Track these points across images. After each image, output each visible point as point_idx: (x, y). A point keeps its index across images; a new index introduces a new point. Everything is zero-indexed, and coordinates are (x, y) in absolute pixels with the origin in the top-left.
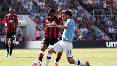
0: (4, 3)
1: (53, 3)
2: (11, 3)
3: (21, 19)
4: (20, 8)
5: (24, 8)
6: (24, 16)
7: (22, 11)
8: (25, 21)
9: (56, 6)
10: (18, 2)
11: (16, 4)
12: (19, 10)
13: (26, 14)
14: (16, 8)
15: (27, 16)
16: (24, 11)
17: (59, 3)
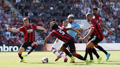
0: (64, 8)
1: (109, 9)
2: (70, 9)
3: (80, 23)
4: (78, 14)
5: (83, 14)
6: (82, 21)
7: (81, 16)
8: (83, 25)
9: (112, 12)
10: (77, 8)
11: (75, 10)
12: (78, 15)
13: (85, 18)
14: (74, 13)
15: (86, 21)
16: (82, 16)
17: (115, 9)
